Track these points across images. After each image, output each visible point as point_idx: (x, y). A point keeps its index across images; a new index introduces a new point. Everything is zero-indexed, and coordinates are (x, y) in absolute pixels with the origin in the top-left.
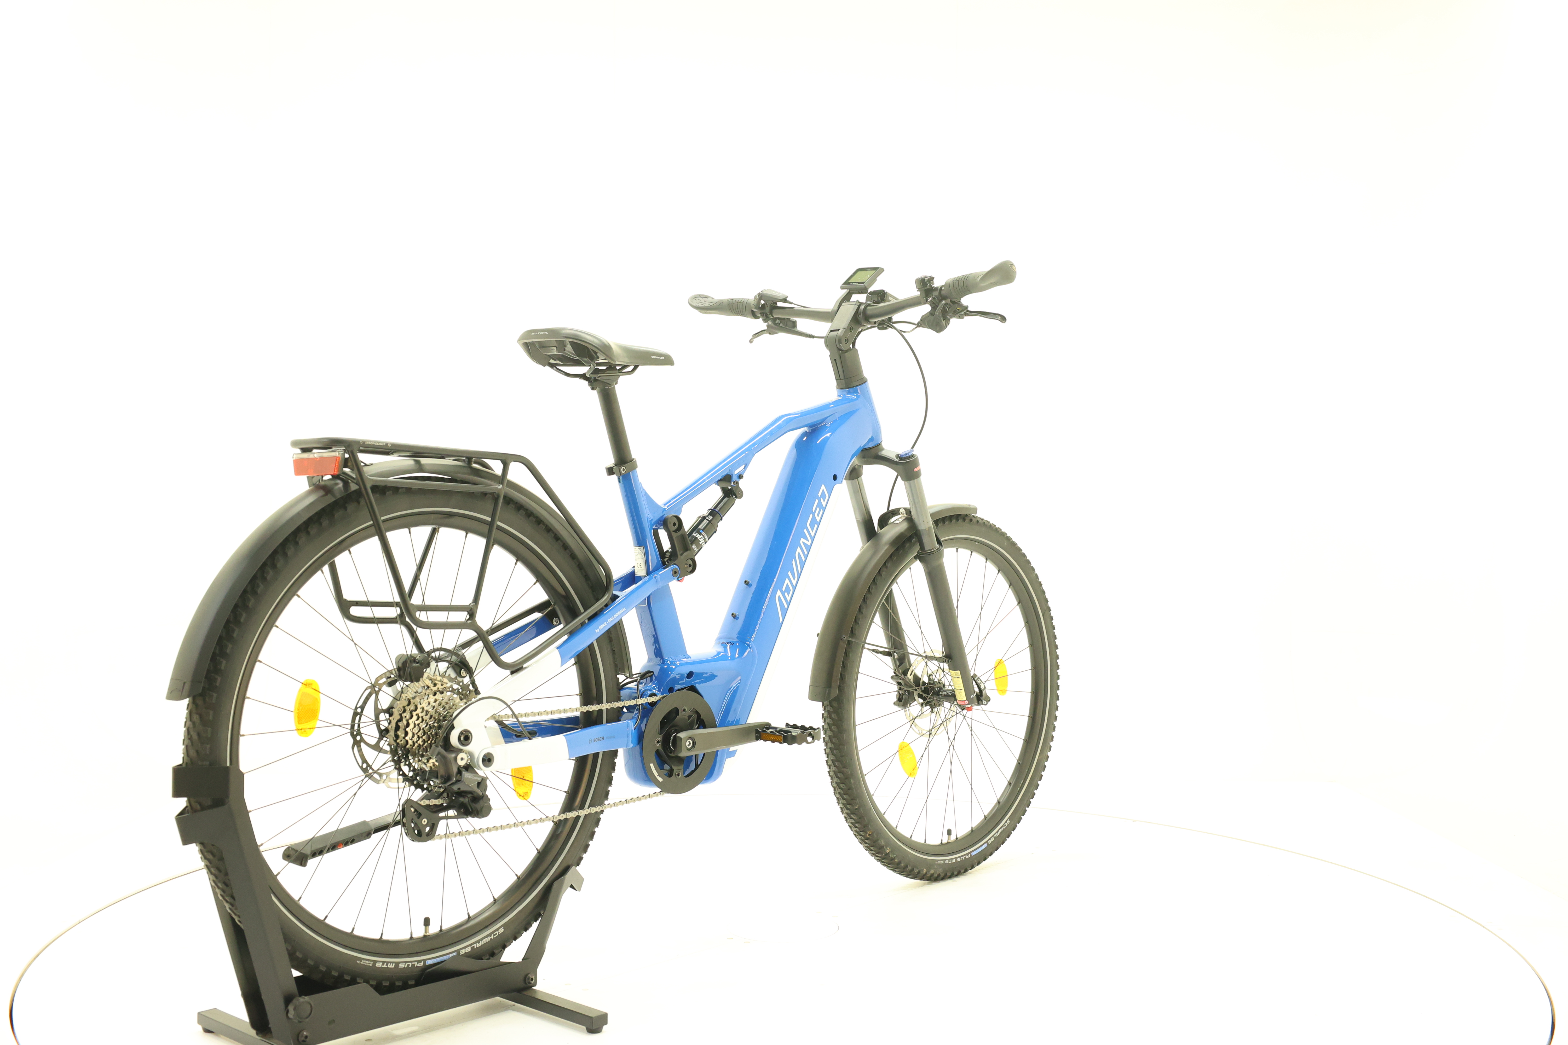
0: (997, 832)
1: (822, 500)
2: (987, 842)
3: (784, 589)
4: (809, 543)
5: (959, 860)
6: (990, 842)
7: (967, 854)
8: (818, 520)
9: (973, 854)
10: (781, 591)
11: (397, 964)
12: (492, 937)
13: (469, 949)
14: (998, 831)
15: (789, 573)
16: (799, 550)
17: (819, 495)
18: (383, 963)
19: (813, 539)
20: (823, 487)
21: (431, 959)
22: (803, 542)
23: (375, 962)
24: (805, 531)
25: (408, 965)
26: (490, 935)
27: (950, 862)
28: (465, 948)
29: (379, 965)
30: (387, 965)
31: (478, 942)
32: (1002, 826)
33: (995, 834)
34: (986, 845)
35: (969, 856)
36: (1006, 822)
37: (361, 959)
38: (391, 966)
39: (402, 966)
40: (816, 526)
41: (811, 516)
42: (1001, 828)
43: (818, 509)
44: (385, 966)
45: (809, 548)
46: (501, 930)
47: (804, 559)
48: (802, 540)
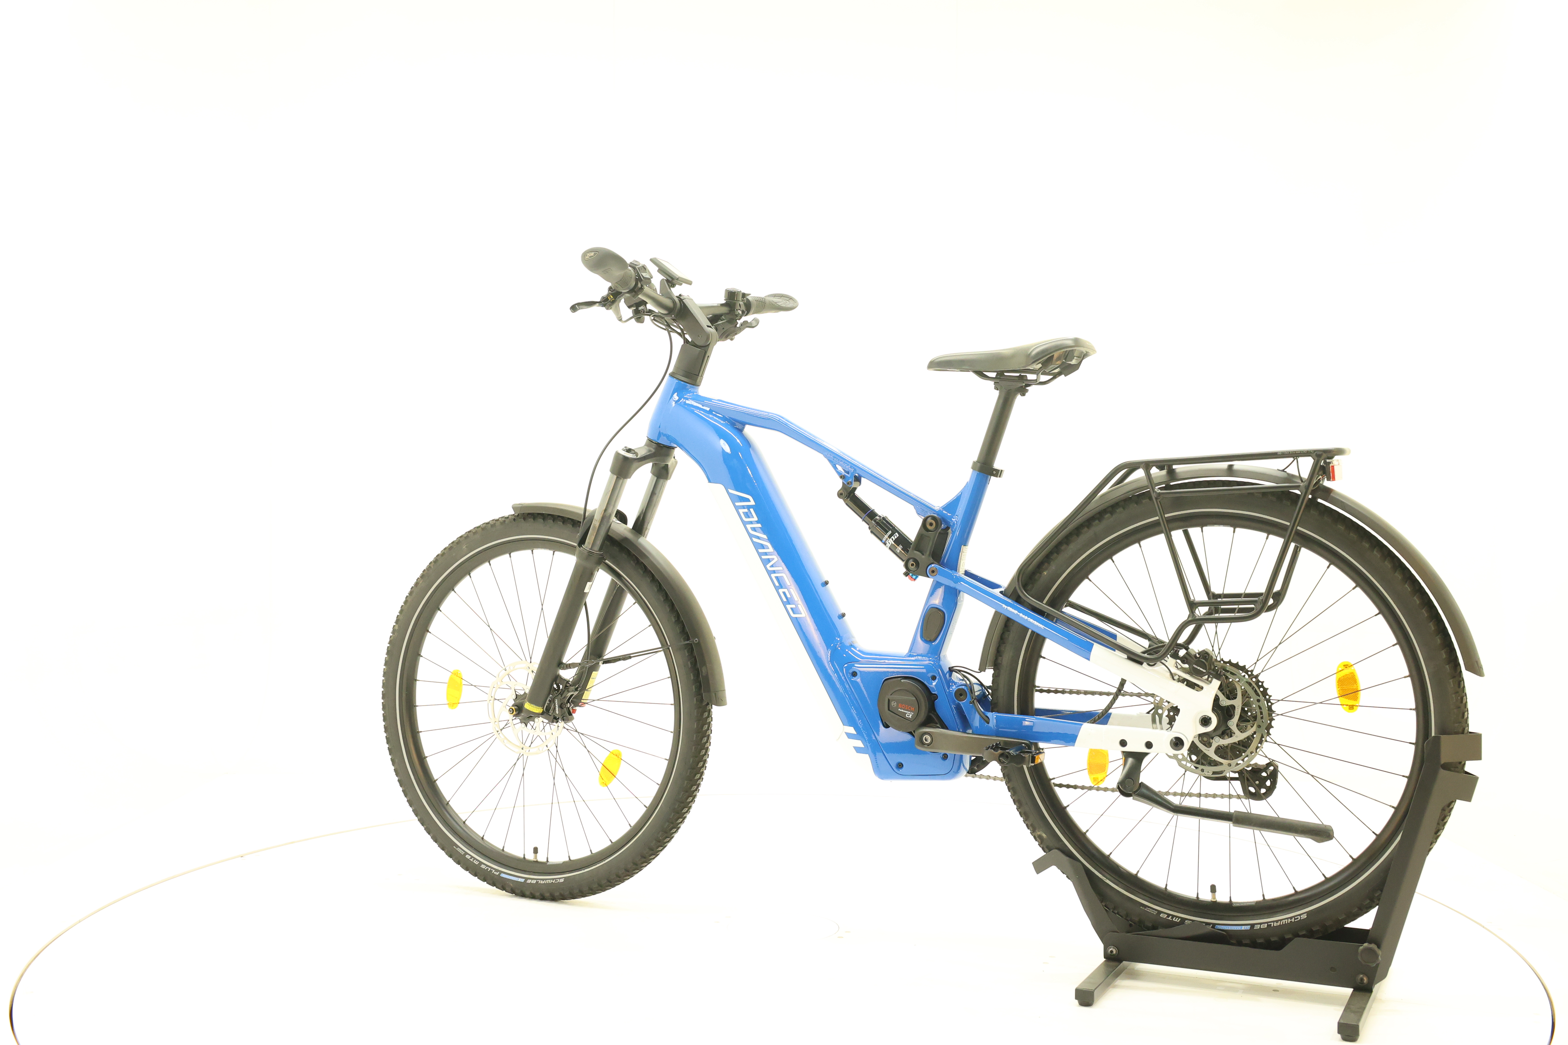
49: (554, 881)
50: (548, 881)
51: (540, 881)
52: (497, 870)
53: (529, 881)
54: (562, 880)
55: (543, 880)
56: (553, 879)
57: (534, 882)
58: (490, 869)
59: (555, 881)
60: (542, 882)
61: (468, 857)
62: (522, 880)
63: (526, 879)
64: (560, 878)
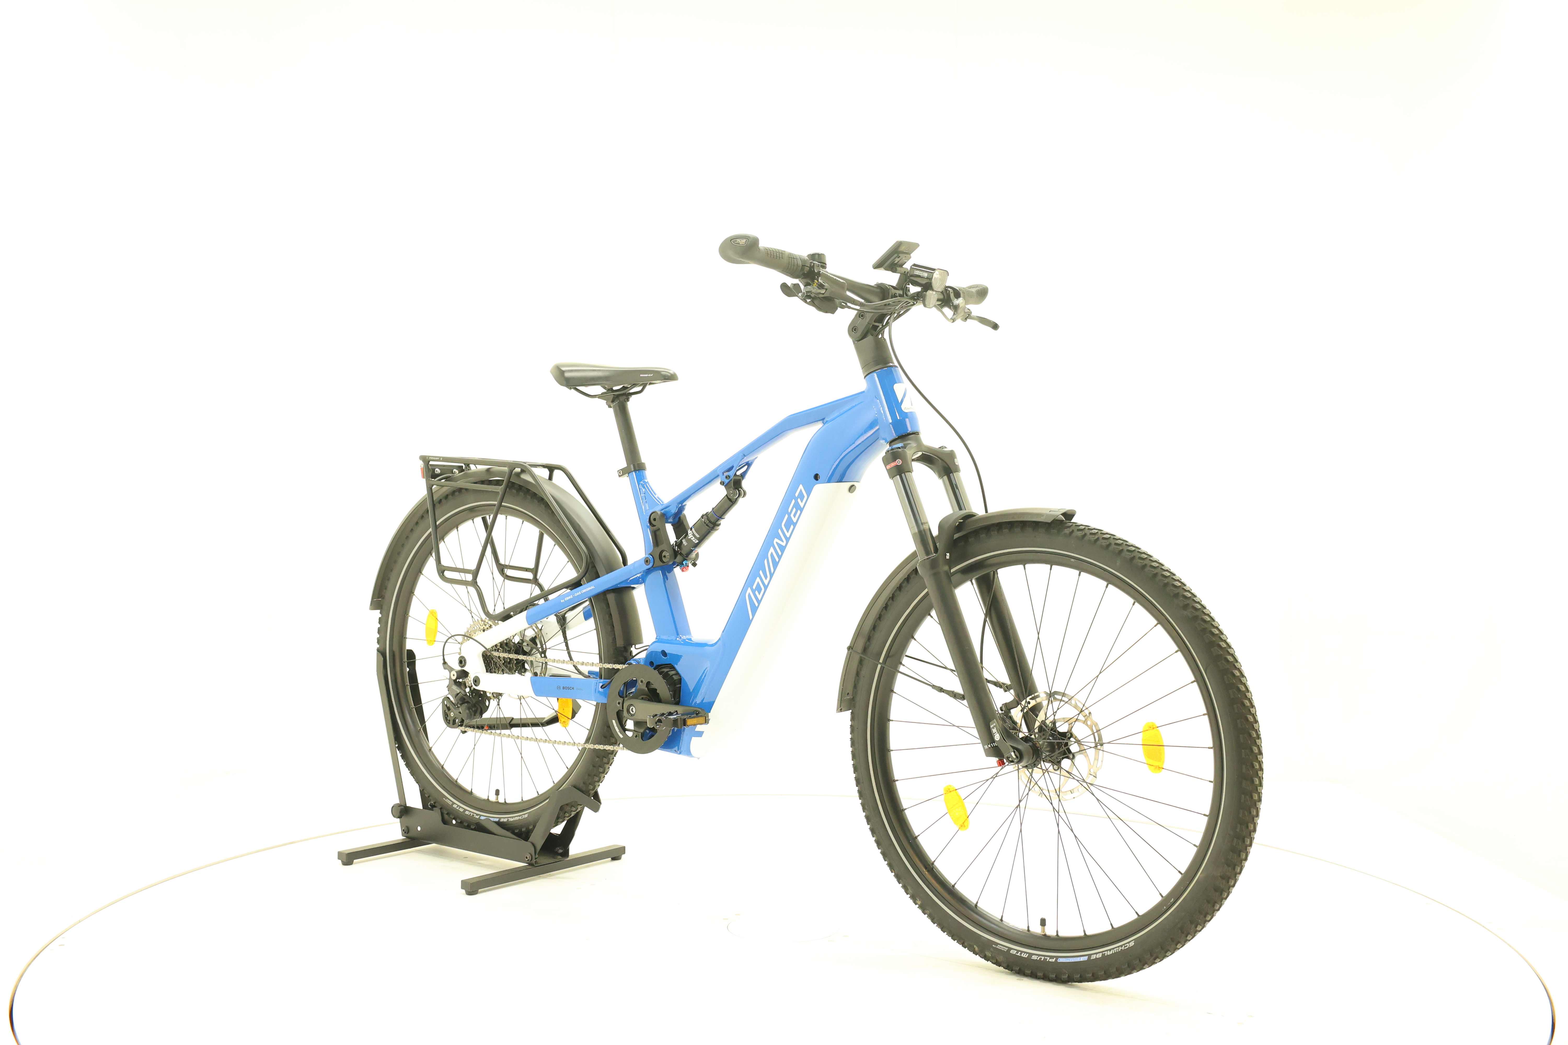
0: (1110, 950)
1: (799, 500)
2: (1090, 955)
3: (754, 587)
4: (784, 544)
5: (1034, 957)
6: (1093, 957)
7: (1052, 957)
8: (795, 521)
9: (1061, 960)
10: (752, 589)
11: (465, 810)
12: (520, 818)
13: (505, 820)
14: (1113, 949)
15: (761, 572)
16: (772, 550)
17: (797, 495)
18: (458, 806)
19: (788, 539)
20: (801, 487)
21: (483, 816)
22: (777, 543)
23: (454, 803)
24: (780, 531)
25: (471, 814)
26: (519, 816)
27: (1019, 954)
28: (504, 818)
29: (455, 806)
30: (459, 808)
31: (512, 817)
32: (1121, 946)
33: (1107, 951)
34: (1086, 958)
35: (1054, 960)
36: (1129, 943)
37: (447, 798)
38: (461, 810)
39: (467, 813)
40: (792, 527)
41: (787, 516)
42: (1119, 947)
43: (794, 510)
44: (458, 808)
45: (783, 549)
46: (526, 816)
47: (777, 560)
48: (776, 540)
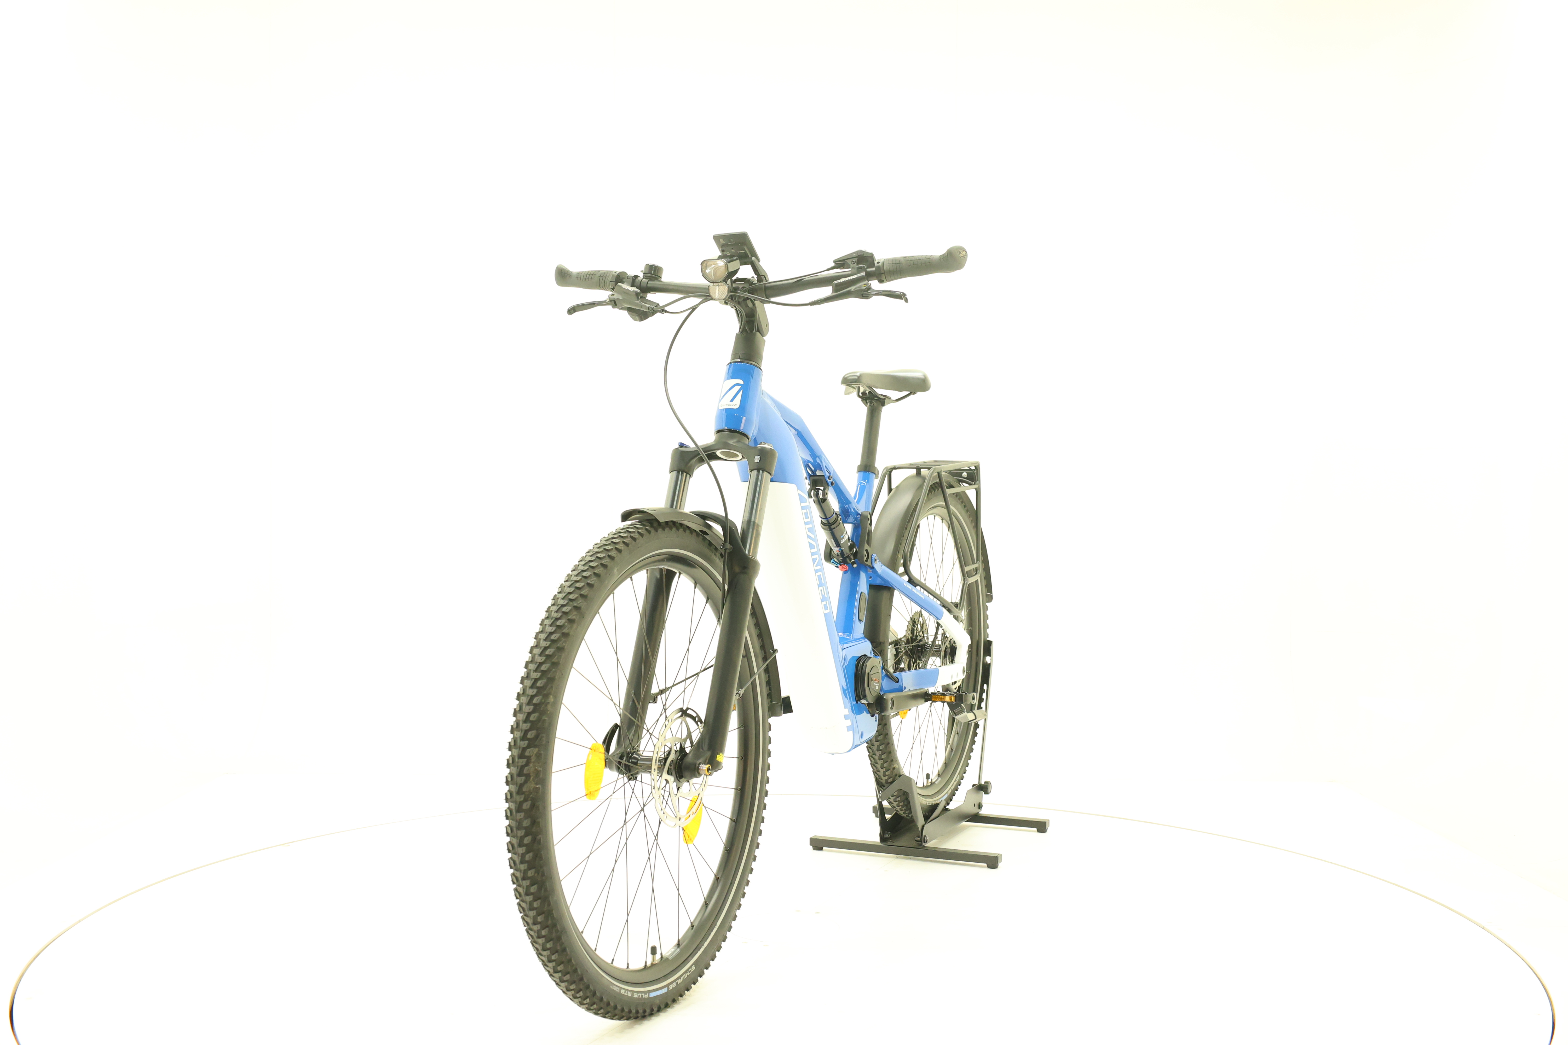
49: (688, 974)
50: (683, 976)
51: (678, 981)
52: (645, 992)
53: (671, 987)
54: (693, 968)
55: (679, 977)
56: (686, 972)
57: (674, 985)
58: (640, 994)
59: (689, 972)
60: (680, 981)
61: (623, 992)
62: (665, 990)
63: (667, 986)
64: (690, 967)
